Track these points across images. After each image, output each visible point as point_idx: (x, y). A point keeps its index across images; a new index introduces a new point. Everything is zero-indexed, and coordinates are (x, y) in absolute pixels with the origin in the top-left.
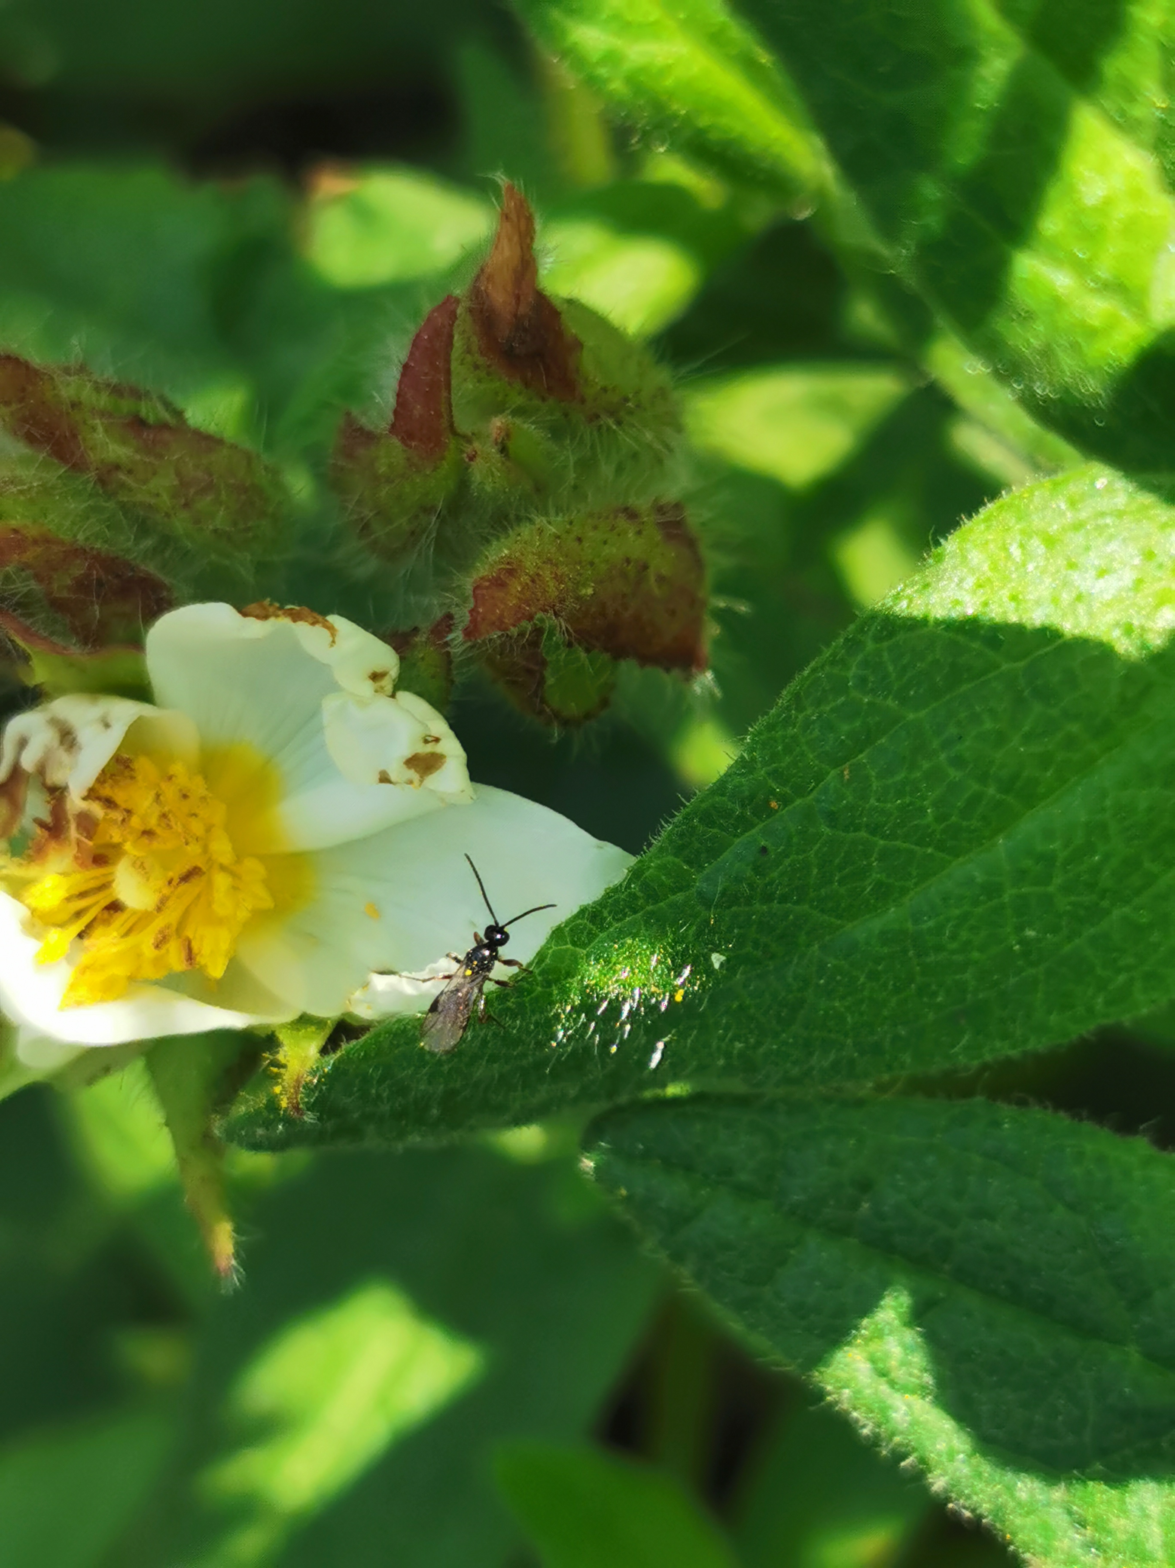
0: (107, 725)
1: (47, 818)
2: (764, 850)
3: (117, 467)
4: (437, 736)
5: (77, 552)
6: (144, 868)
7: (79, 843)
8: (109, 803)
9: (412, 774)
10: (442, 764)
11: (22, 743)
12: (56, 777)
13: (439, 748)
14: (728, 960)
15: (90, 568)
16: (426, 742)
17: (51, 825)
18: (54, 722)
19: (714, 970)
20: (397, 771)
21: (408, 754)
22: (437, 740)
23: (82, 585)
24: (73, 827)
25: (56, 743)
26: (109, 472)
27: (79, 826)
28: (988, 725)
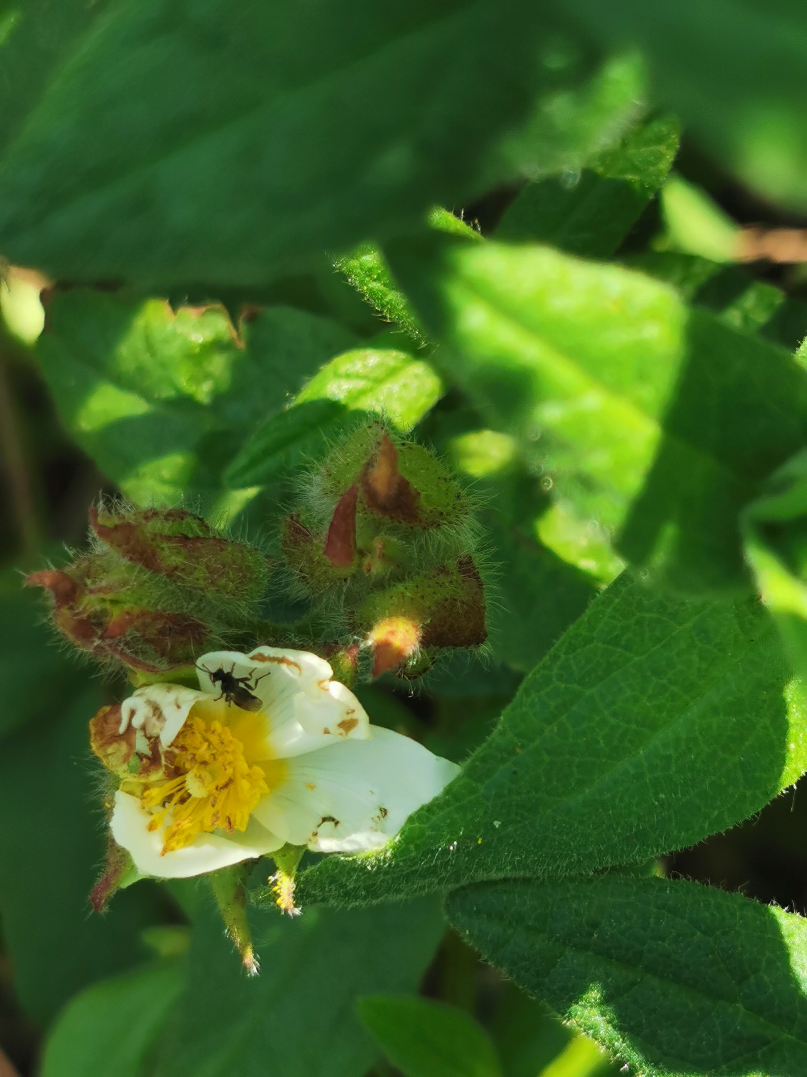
0: (179, 707)
1: (149, 753)
2: (515, 773)
3: (176, 568)
4: (353, 709)
5: (158, 616)
6: (201, 778)
7: (166, 767)
8: (183, 748)
9: (341, 730)
10: (358, 723)
11: (133, 713)
12: (153, 731)
13: (355, 716)
14: (503, 823)
15: (165, 623)
16: (348, 713)
17: (151, 757)
18: (149, 702)
19: (496, 829)
20: (334, 729)
21: (339, 721)
22: (353, 711)
23: (162, 632)
24: (163, 758)
25: (151, 714)
26: (172, 571)
27: (166, 757)
28: (629, 693)
